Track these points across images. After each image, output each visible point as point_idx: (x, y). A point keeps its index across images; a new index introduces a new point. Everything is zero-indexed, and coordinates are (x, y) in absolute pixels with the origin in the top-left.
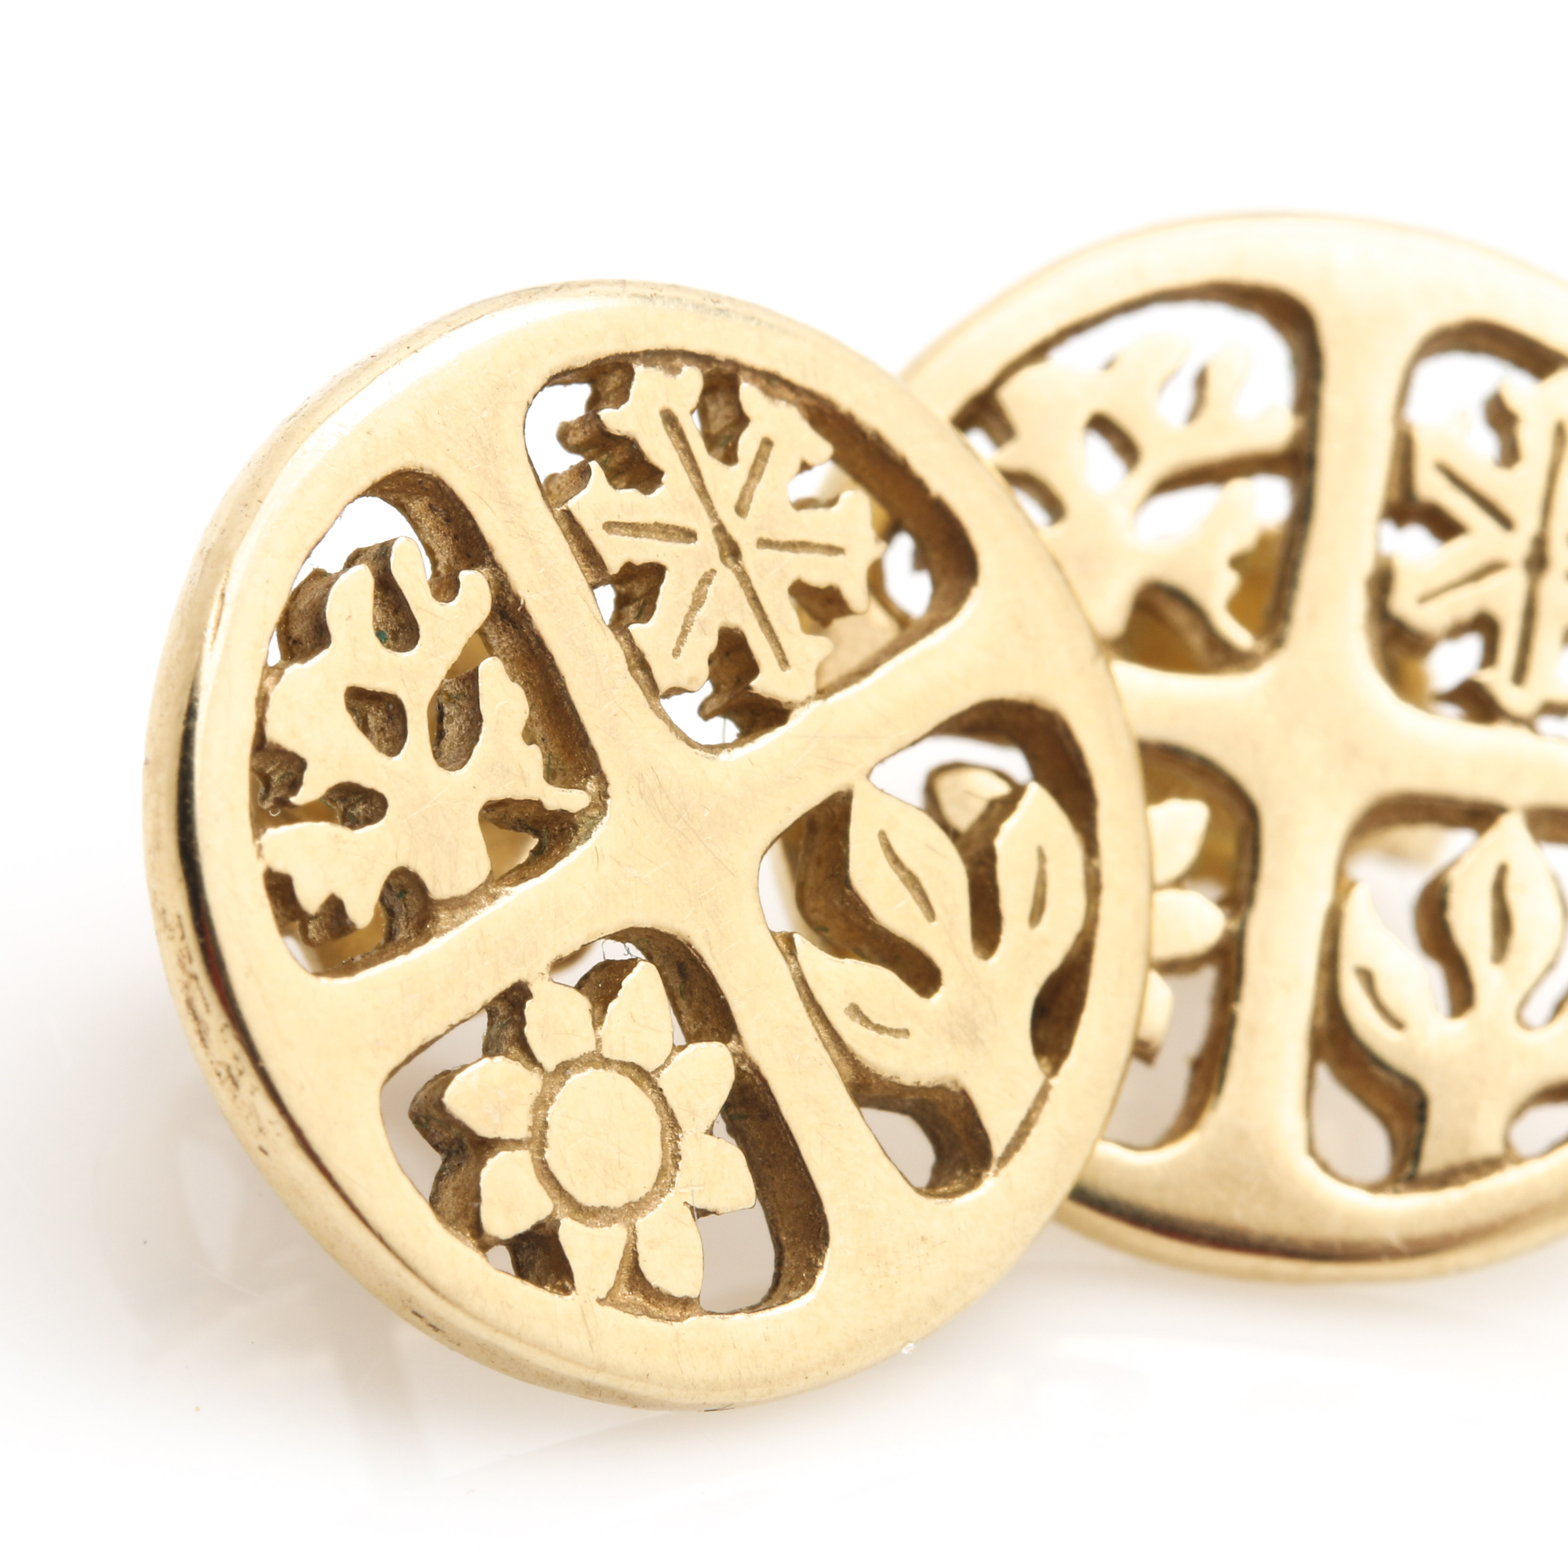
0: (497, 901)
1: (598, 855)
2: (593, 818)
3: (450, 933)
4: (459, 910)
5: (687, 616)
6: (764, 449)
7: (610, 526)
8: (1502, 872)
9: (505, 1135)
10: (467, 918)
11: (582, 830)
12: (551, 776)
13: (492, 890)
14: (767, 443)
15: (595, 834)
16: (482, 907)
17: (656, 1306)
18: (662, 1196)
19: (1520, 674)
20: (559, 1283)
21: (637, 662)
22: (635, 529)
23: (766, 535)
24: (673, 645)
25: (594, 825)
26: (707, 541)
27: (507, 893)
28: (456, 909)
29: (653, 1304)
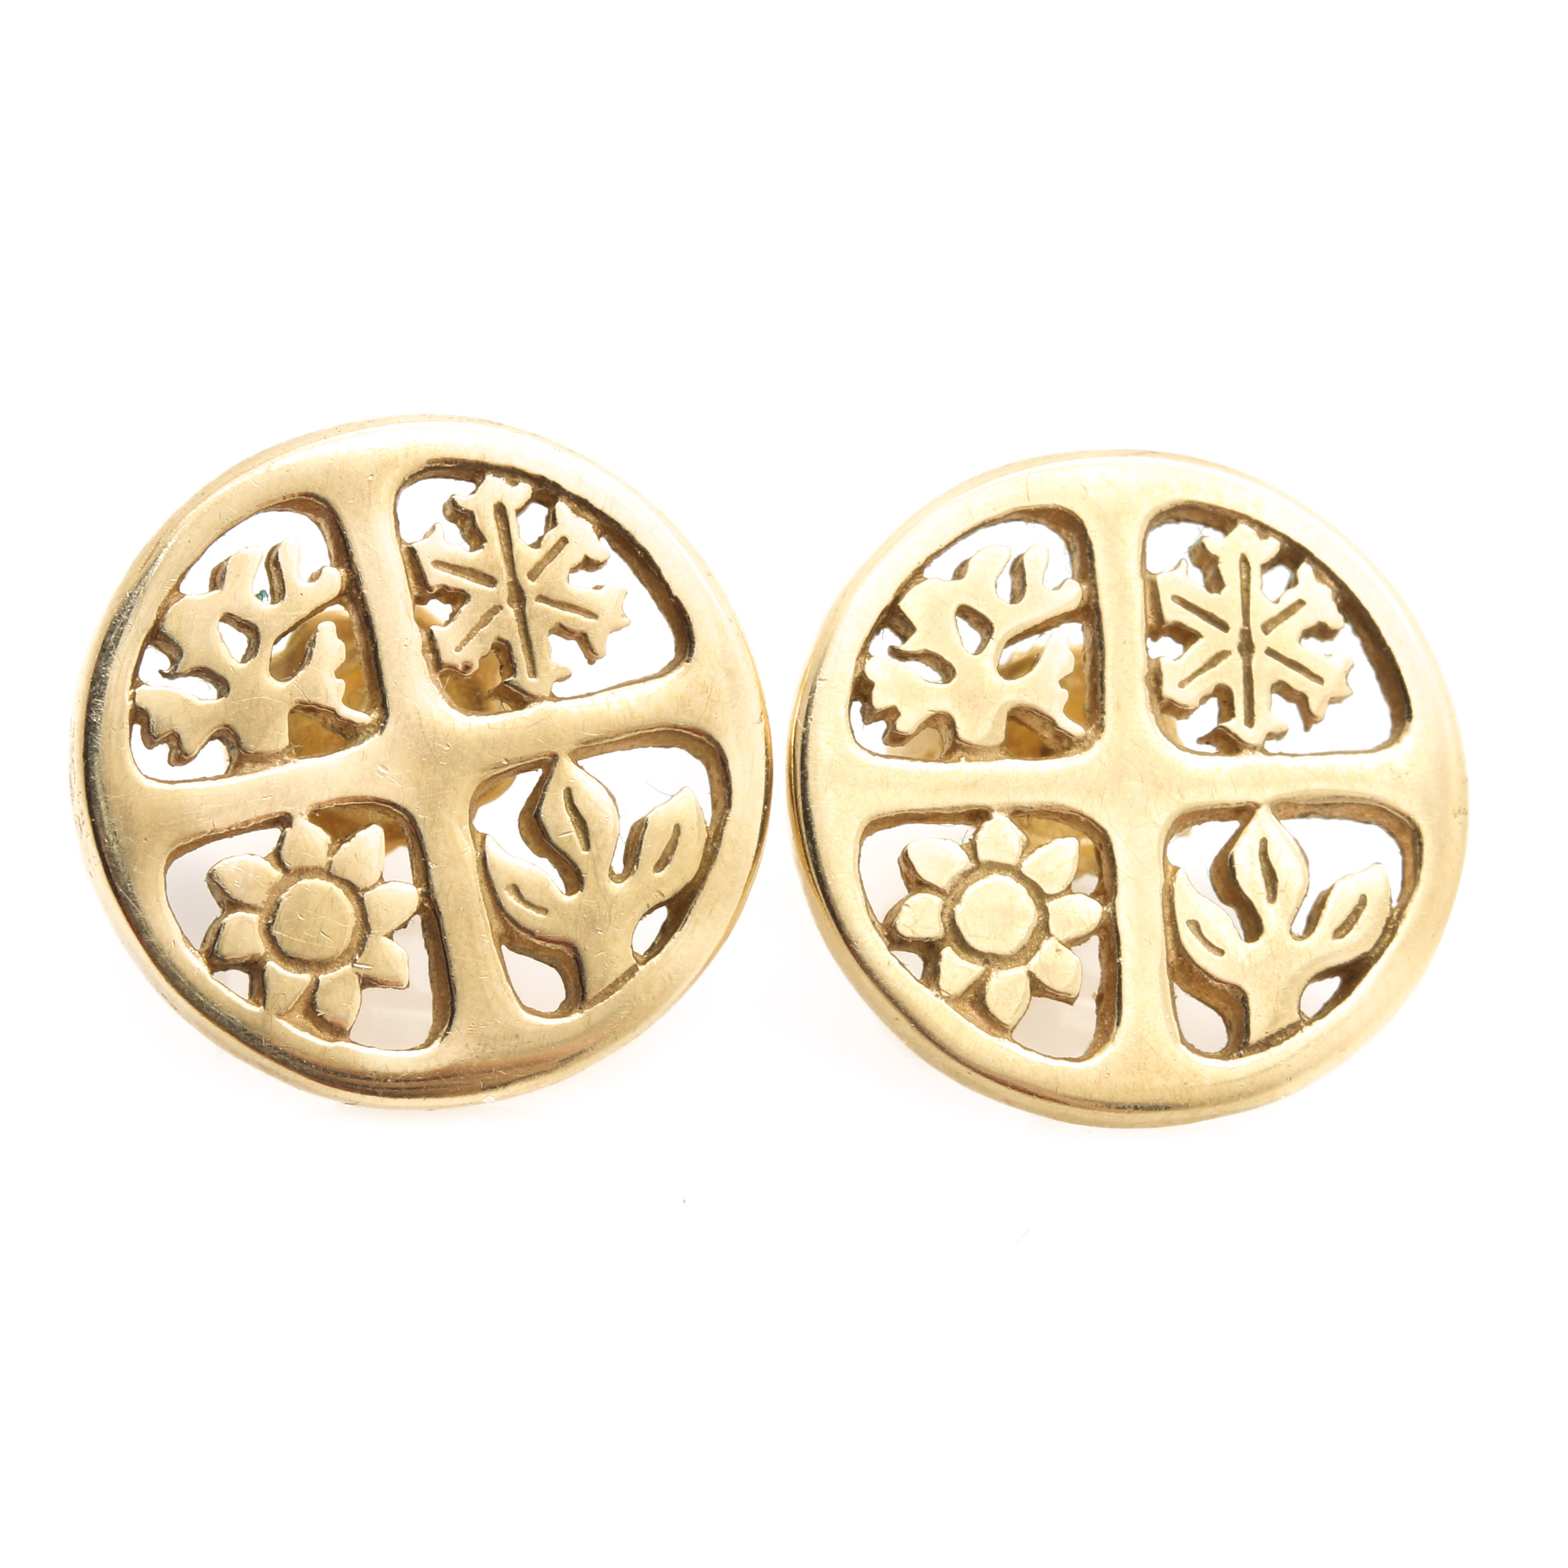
0: (286, 765)
1: (364, 755)
2: (369, 732)
3: (247, 775)
4: (259, 764)
5: (473, 629)
6: (561, 543)
7: (438, 563)
8: (1264, 842)
9: (246, 900)
10: (261, 770)
11: (361, 737)
12: (348, 701)
13: (286, 758)
14: (564, 540)
15: (366, 742)
16: (275, 765)
17: (318, 1029)
18: (343, 966)
19: (1250, 720)
20: (257, 999)
21: (431, 649)
22: (456, 569)
23: (544, 594)
24: (458, 644)
25: (368, 737)
26: (502, 591)
27: (294, 762)
28: (257, 762)
29: (317, 1028)
